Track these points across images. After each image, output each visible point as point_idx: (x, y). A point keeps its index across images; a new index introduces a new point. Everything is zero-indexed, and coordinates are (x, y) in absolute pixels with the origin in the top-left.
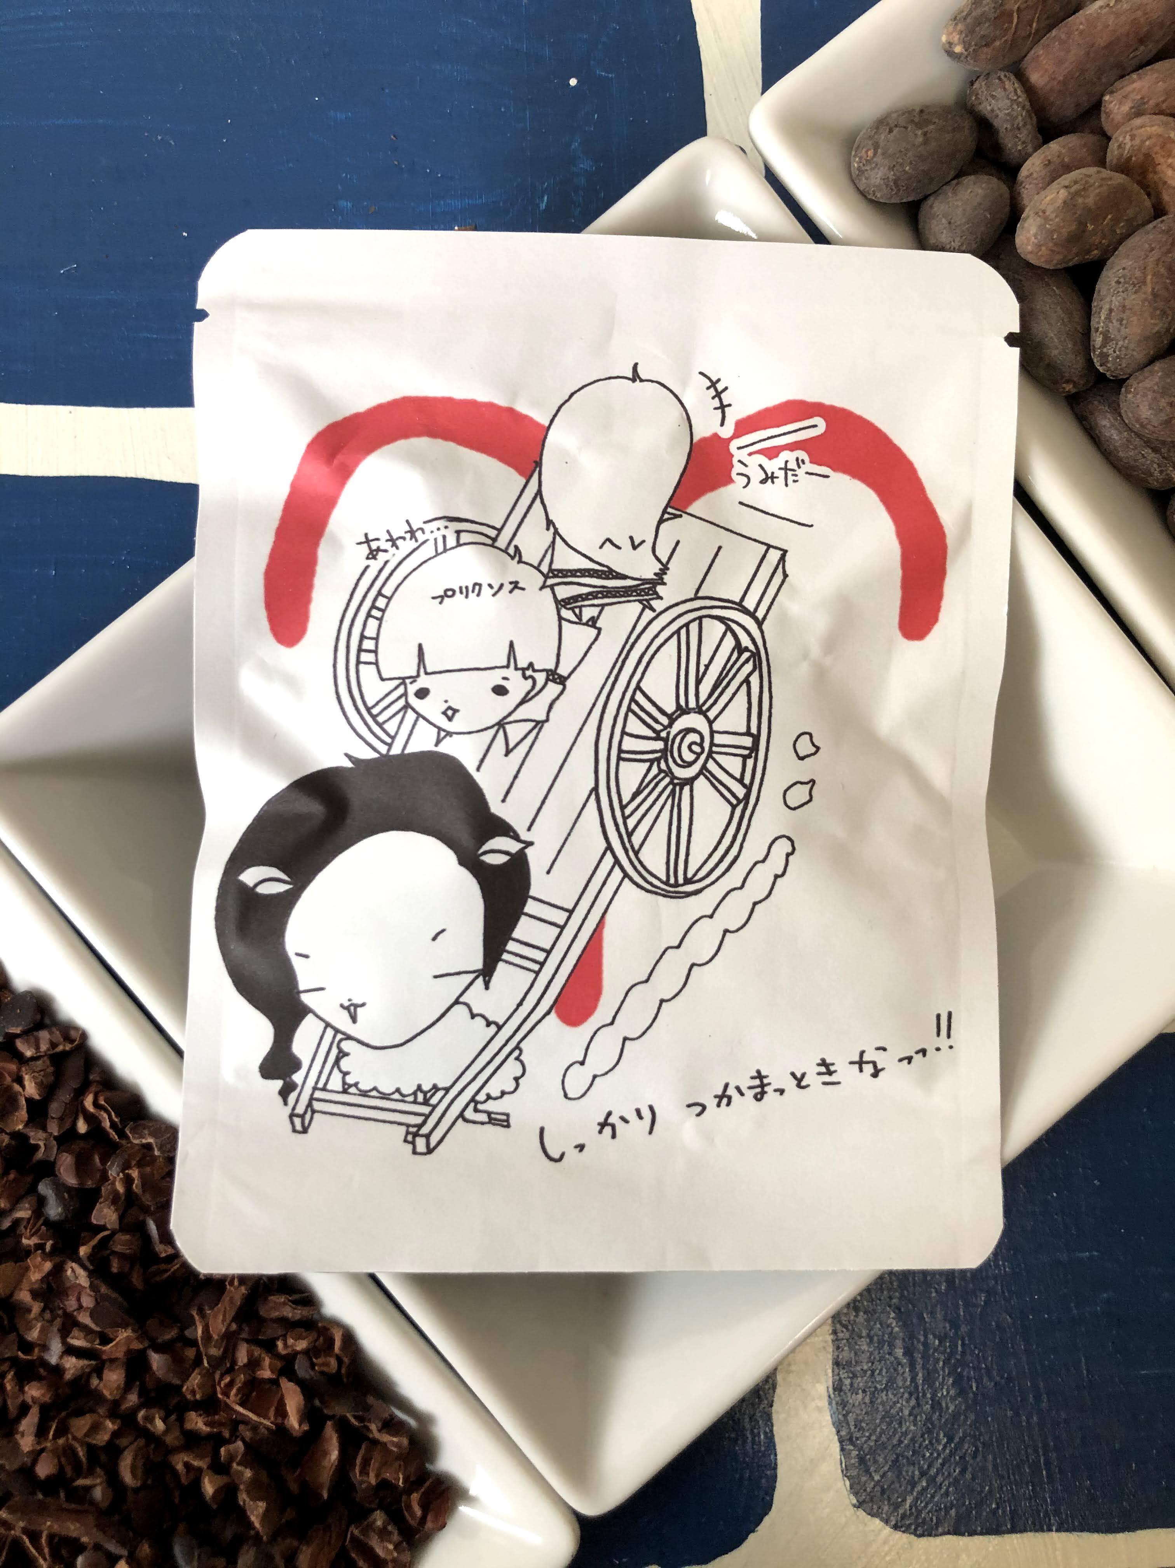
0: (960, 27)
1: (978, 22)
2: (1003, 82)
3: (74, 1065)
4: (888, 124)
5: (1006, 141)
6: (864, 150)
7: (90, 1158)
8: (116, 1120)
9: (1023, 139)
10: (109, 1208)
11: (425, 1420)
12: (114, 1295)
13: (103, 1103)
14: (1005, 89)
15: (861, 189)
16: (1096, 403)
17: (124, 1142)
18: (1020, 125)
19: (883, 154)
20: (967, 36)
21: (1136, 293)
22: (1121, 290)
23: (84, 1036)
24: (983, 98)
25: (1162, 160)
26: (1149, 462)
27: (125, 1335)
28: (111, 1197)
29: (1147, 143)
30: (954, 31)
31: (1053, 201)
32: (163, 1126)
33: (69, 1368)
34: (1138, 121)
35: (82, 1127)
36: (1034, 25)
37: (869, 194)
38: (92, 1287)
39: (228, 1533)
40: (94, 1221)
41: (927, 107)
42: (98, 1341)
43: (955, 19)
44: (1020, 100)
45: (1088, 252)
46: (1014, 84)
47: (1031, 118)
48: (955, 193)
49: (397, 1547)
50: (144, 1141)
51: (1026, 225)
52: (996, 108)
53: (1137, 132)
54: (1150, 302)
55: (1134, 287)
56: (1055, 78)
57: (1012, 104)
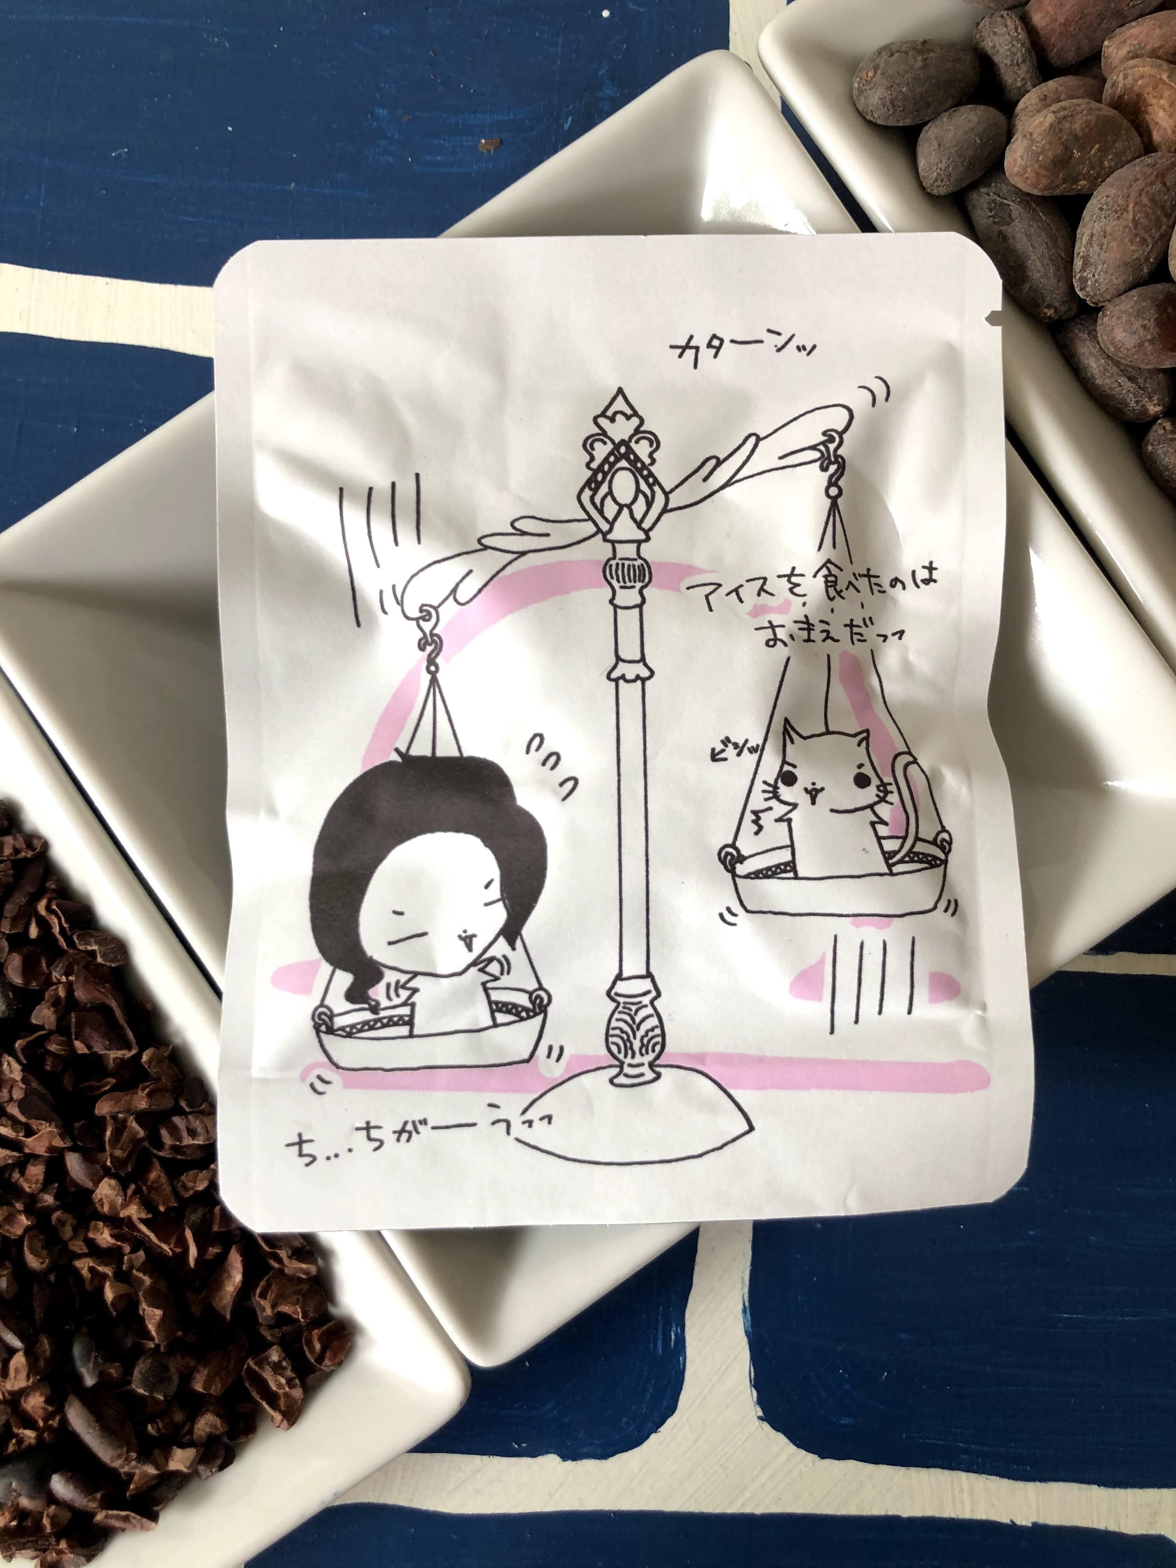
3: (33, 872)
4: (890, 51)
5: (1006, 77)
6: (866, 72)
7: (38, 963)
8: (65, 925)
10: (49, 1009)
12: (43, 1091)
13: (54, 907)
15: (861, 110)
16: (1077, 331)
18: (1020, 62)
19: (883, 74)
21: (1118, 218)
22: (1103, 216)
23: (46, 845)
25: (1154, 101)
27: (48, 1129)
28: (52, 1001)
29: (1140, 82)
31: (1040, 125)
32: (111, 939)
34: (1132, 63)
35: (34, 932)
37: (867, 116)
38: (24, 1080)
40: (34, 1022)
41: (932, 40)
42: (21, 1134)
44: (1020, 37)
45: (1076, 181)
46: (1015, 22)
47: (1031, 56)
48: (950, 119)
49: (289, 1383)
50: (89, 948)
51: (1014, 149)
52: (997, 44)
53: (1130, 72)
54: (1130, 230)
55: (1117, 213)
56: (1056, 20)
57: (1012, 41)
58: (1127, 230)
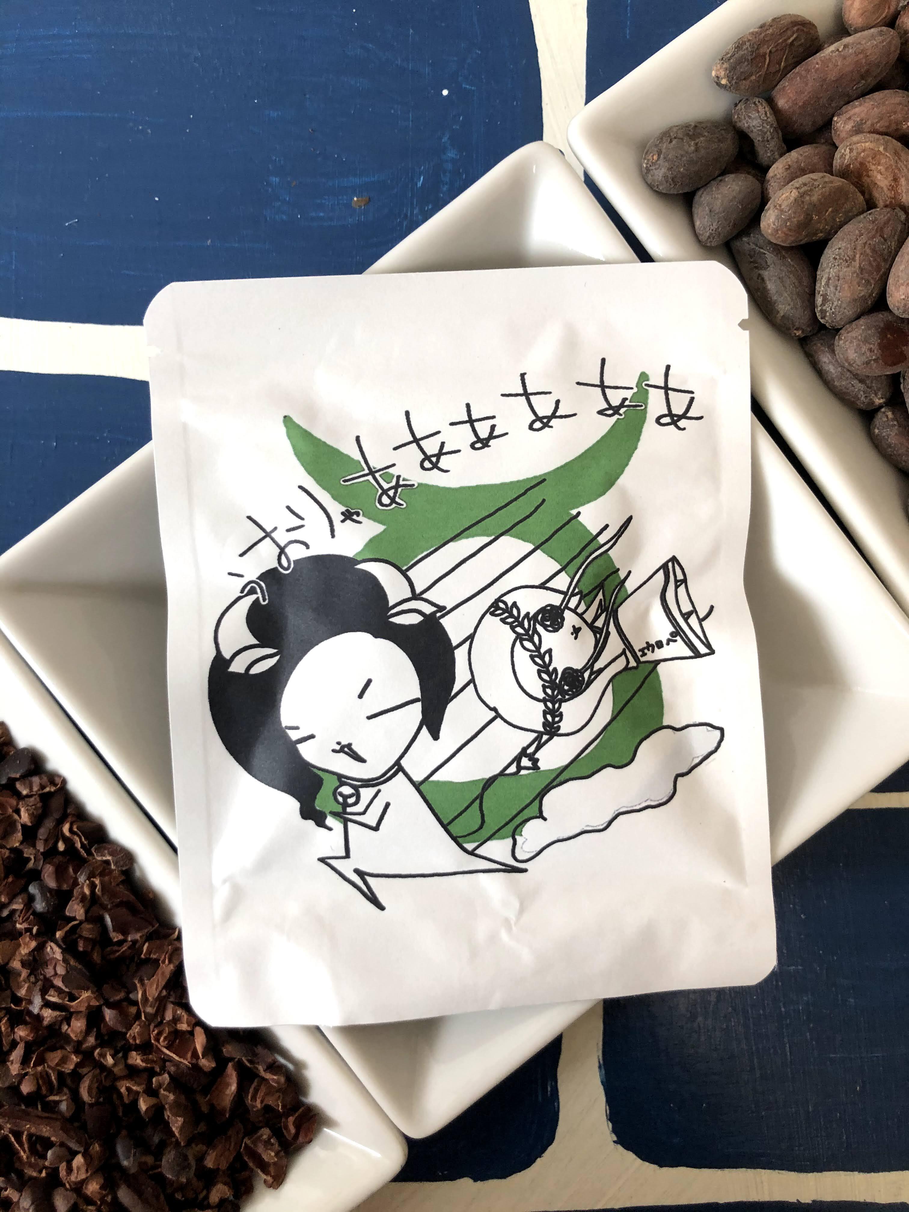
0: (726, 65)
1: (740, 62)
2: (757, 107)
3: (56, 803)
4: (670, 136)
5: (759, 150)
6: (651, 155)
7: (66, 869)
8: (85, 842)
9: (770, 149)
10: (78, 904)
11: (299, 1065)
12: (80, 967)
13: (76, 830)
14: (758, 112)
15: (649, 183)
16: (819, 345)
17: (91, 858)
18: (769, 138)
19: (665, 158)
20: (730, 72)
21: (848, 266)
22: (836, 264)
23: (64, 782)
24: (743, 117)
25: (873, 167)
26: (856, 390)
27: (86, 995)
28: (80, 897)
29: (863, 154)
30: (720, 68)
31: (787, 198)
32: (119, 849)
33: (47, 1017)
34: (855, 139)
35: (61, 846)
36: (782, 64)
37: (654, 186)
38: (65, 960)
39: (156, 1139)
40: (67, 914)
41: (700, 123)
42: (67, 999)
43: (722, 59)
44: (769, 120)
45: (815, 234)
46: (765, 108)
47: (778, 133)
48: (718, 188)
49: (277, 1155)
50: (104, 858)
51: (767, 214)
52: (751, 125)
53: (854, 147)
54: (857, 274)
55: (847, 262)
56: (796, 104)
57: (763, 123)
58: (855, 275)
